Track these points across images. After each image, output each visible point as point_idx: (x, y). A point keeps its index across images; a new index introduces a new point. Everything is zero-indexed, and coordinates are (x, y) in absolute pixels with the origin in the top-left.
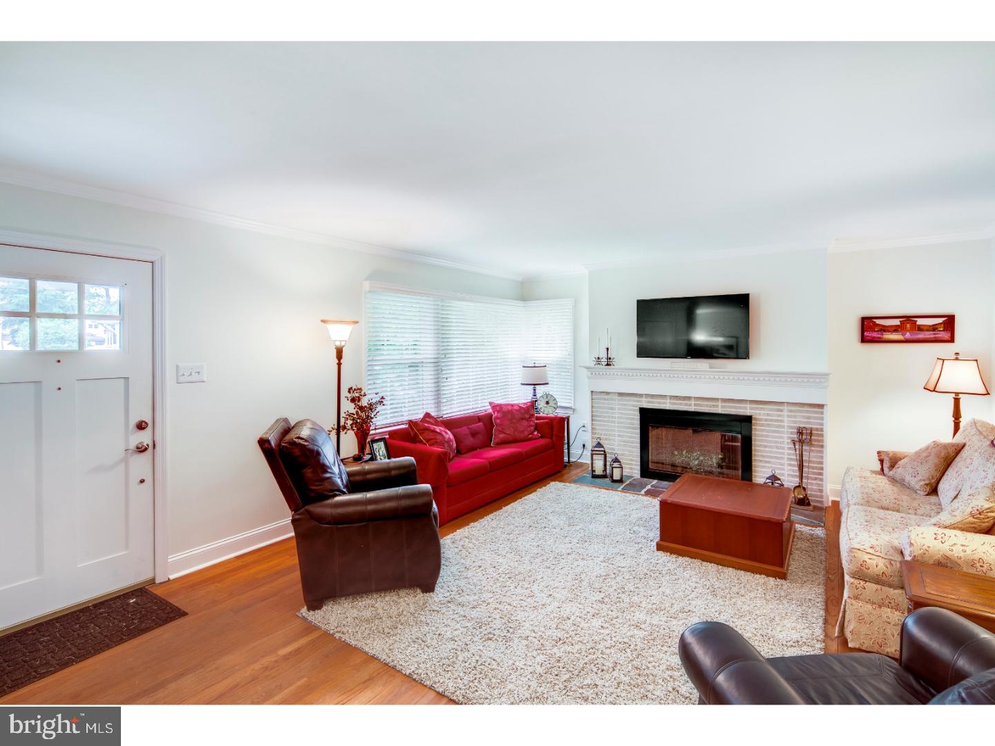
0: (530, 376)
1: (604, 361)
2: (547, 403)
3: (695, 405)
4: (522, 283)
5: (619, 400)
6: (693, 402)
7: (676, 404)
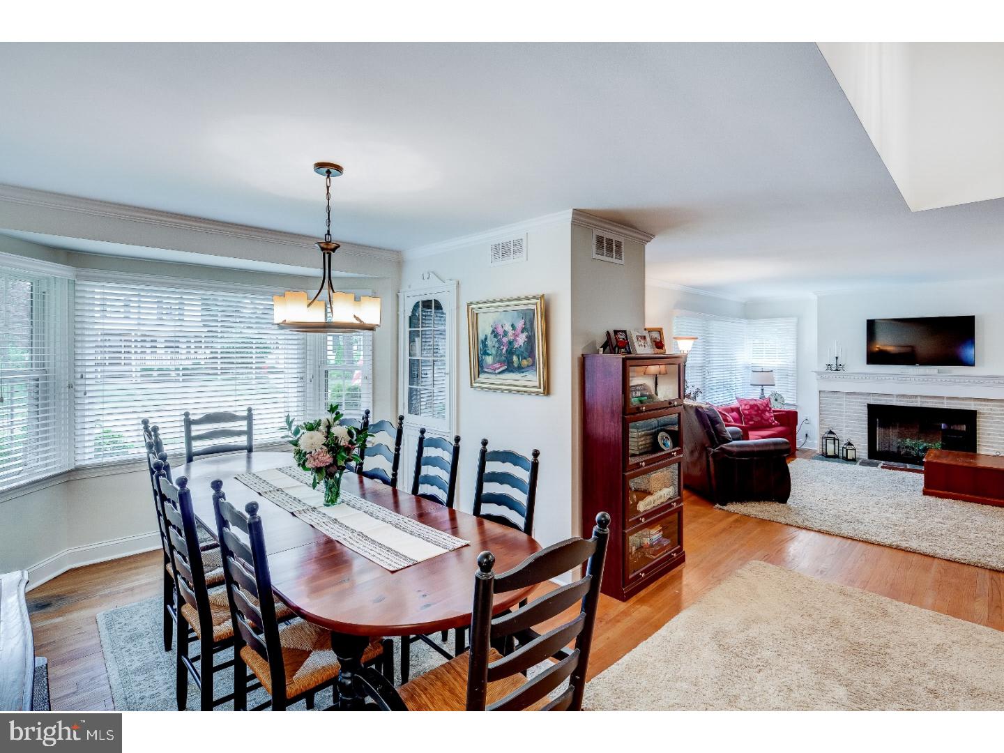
0: (758, 378)
1: (834, 367)
2: (776, 400)
3: (921, 402)
4: (745, 304)
5: (847, 398)
6: (919, 399)
7: (903, 401)
